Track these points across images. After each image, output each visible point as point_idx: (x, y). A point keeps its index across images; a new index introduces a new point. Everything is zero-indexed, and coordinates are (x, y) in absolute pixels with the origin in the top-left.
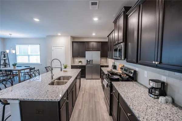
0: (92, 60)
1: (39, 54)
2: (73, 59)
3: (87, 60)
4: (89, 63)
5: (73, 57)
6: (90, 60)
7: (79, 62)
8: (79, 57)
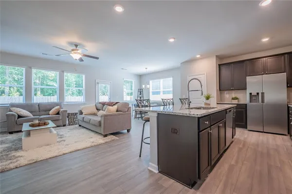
0: (263, 93)
1: (171, 89)
2: (221, 93)
3: (251, 94)
4: (254, 98)
5: (220, 90)
6: (258, 94)
7: (233, 99)
8: (232, 90)
